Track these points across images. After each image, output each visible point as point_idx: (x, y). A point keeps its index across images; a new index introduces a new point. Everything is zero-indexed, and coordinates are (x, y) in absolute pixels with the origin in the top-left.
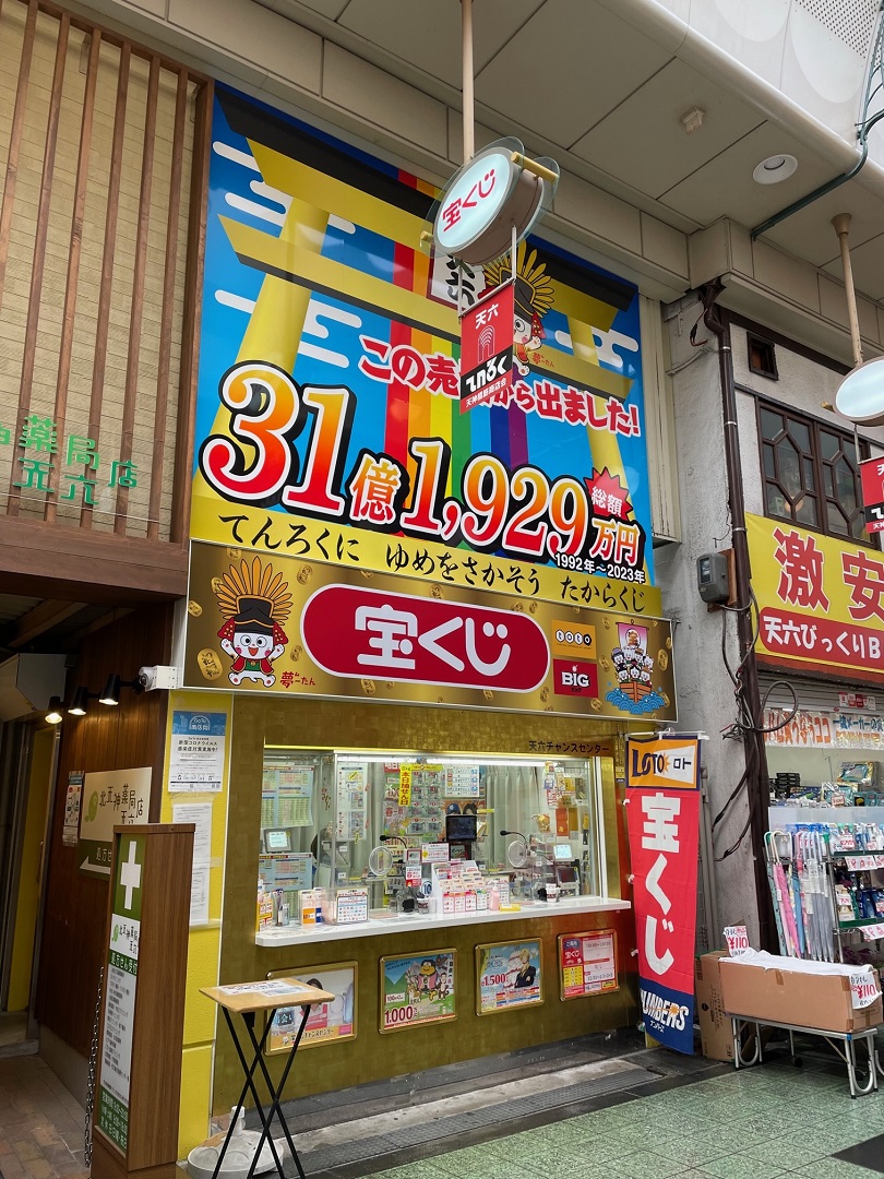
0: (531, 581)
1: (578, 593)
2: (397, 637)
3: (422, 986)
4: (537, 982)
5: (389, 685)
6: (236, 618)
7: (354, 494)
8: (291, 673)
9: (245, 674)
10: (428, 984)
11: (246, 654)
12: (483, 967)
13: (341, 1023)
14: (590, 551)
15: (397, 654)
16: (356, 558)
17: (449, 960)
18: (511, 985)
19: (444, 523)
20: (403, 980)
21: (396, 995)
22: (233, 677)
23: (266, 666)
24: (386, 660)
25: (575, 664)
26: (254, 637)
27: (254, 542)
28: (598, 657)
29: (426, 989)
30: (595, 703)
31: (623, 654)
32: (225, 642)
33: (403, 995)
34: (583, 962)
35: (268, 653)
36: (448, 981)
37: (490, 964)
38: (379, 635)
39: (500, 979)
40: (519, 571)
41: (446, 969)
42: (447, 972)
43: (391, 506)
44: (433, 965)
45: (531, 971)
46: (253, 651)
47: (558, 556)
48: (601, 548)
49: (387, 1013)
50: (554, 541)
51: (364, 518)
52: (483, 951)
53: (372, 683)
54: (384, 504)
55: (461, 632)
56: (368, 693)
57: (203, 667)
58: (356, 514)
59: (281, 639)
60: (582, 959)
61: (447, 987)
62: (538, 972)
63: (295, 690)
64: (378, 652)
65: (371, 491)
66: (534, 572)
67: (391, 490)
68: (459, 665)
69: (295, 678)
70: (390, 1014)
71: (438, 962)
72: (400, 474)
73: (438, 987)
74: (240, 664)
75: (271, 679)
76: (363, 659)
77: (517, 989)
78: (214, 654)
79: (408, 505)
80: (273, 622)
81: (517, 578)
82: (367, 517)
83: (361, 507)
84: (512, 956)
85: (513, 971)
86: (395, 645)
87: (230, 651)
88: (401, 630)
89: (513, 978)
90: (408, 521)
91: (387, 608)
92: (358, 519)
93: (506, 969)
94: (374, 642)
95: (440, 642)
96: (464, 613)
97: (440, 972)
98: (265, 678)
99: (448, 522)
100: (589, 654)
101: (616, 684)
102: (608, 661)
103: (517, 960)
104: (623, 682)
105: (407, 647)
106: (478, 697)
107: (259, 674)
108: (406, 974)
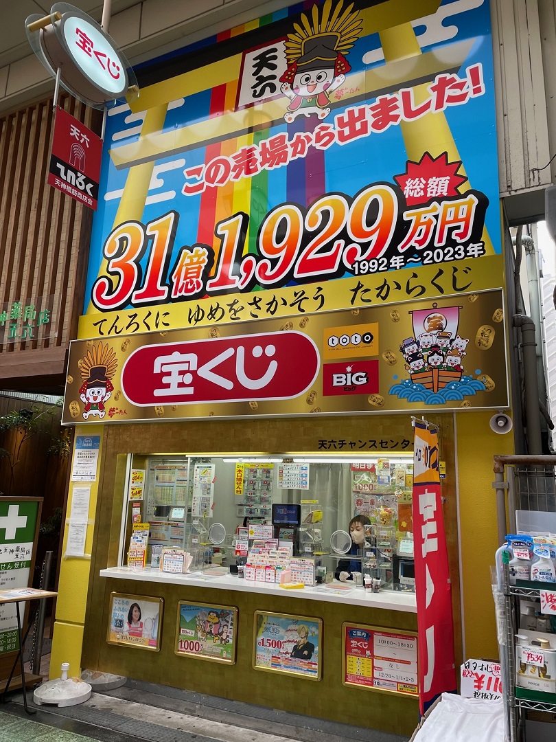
0: (316, 299)
1: (371, 295)
2: (182, 373)
3: (208, 630)
4: (315, 658)
5: (173, 408)
6: (88, 380)
7: (175, 281)
8: (114, 409)
9: (91, 412)
10: (212, 630)
11: (92, 401)
12: (261, 630)
13: (151, 638)
14: (399, 247)
15: (181, 385)
16: (167, 325)
17: (231, 616)
18: (287, 653)
19: (241, 276)
20: (193, 621)
21: (188, 631)
22: (85, 414)
23: (101, 406)
24: (174, 391)
25: (349, 364)
26: (96, 389)
27: (109, 333)
28: (380, 353)
29: (210, 633)
30: (373, 399)
31: (418, 343)
32: (83, 395)
33: (193, 632)
34: (372, 656)
35: (103, 398)
36: (229, 632)
37: (267, 629)
38: (169, 374)
39: (277, 644)
40: (303, 293)
41: (228, 622)
42: (229, 625)
43: (200, 280)
44: (218, 616)
45: (309, 647)
46: (95, 398)
47: (356, 265)
48: (416, 238)
49: (181, 642)
50: (352, 253)
51: (180, 295)
52: (261, 617)
53: (162, 408)
54: (195, 280)
55: (233, 358)
56: (160, 415)
57: (71, 411)
58: (175, 294)
59: (110, 388)
60: (372, 652)
61: (228, 636)
62: (316, 649)
63: (116, 419)
64: (168, 386)
65: (187, 273)
66: (320, 289)
67: (201, 267)
68: (228, 385)
69: (116, 411)
70: (183, 643)
71: (222, 615)
72: (207, 253)
73: (221, 634)
74: (89, 407)
75: (103, 413)
76: (158, 393)
77: (293, 659)
78: (77, 403)
79: (212, 273)
80: (106, 379)
81: (301, 300)
82: (183, 293)
83: (179, 287)
84: (289, 628)
85: (289, 641)
86: (179, 379)
87: (84, 400)
88: (184, 367)
89: (290, 648)
90: (212, 285)
91: (176, 354)
92: (176, 297)
93: (283, 638)
94: (165, 380)
95: (215, 370)
96: (235, 344)
97: (223, 623)
98: (100, 413)
99: (244, 275)
100: (371, 351)
101: (405, 376)
102: (396, 354)
103: (294, 633)
104: (416, 372)
105: (188, 379)
106: (245, 408)
107: (97, 411)
108: (196, 617)
